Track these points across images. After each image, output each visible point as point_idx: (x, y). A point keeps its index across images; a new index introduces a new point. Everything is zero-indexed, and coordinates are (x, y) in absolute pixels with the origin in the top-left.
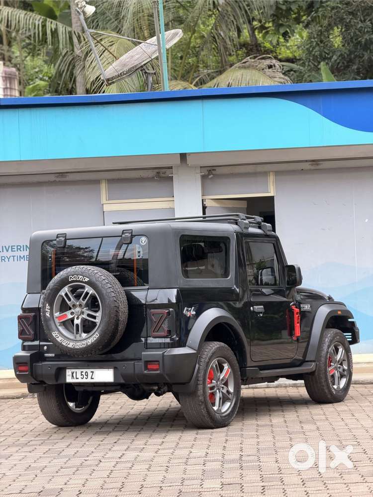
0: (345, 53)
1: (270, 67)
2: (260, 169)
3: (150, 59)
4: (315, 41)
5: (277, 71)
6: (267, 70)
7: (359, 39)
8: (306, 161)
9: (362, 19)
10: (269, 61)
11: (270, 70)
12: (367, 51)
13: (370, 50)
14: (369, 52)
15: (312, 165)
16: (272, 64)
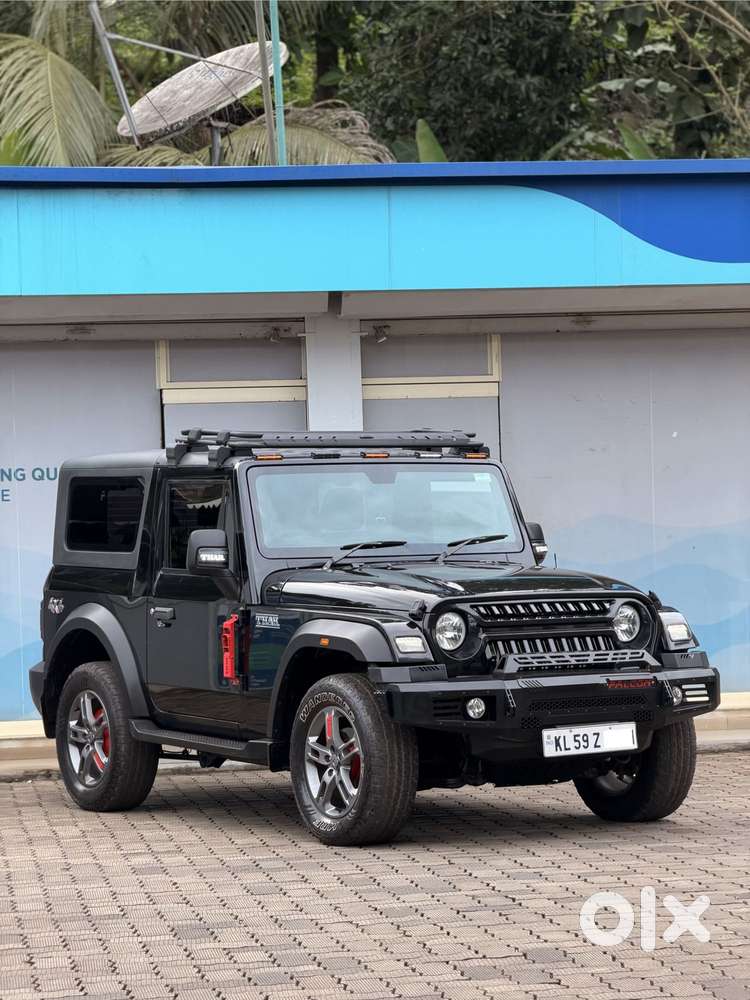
0: (451, 103)
1: (344, 124)
2: (475, 327)
3: (234, 100)
4: (391, 77)
5: (362, 133)
6: (339, 130)
7: (485, 77)
8: (567, 314)
9: (484, 37)
10: (342, 112)
11: (346, 130)
12: (494, 102)
13: (502, 99)
14: (498, 102)
15: (577, 322)
16: (348, 118)
